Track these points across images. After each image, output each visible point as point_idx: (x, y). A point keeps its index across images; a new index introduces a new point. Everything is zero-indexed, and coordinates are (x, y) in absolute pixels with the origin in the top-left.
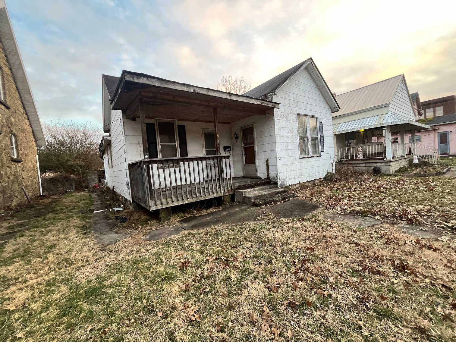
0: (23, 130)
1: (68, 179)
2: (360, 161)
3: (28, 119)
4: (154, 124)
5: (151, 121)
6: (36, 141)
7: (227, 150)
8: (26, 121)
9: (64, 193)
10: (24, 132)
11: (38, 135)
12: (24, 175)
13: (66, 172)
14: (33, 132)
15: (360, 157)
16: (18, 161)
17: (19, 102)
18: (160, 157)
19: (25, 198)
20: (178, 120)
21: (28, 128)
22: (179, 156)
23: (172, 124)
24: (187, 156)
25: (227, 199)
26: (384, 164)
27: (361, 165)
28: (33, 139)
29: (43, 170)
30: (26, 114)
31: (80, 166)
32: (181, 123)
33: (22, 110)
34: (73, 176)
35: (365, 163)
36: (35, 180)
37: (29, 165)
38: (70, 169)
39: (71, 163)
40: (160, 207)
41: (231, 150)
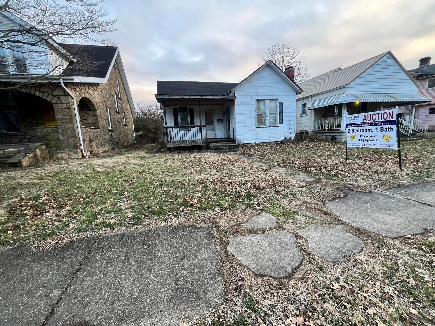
0: (127, 109)
1: (147, 136)
2: (326, 131)
3: (129, 103)
4: (177, 108)
5: (175, 107)
6: (132, 115)
7: (220, 121)
8: (128, 104)
9: (145, 144)
10: (127, 111)
11: (133, 110)
12: (128, 132)
13: (147, 132)
14: (131, 110)
15: (327, 128)
16: (126, 125)
17: (125, 95)
18: (179, 125)
19: (129, 143)
20: (189, 105)
21: (129, 108)
22: (190, 125)
23: (186, 108)
24: (194, 125)
25: (204, 147)
26: (339, 134)
27: (326, 134)
28: (131, 113)
29: (137, 130)
30: (128, 100)
31: (153, 129)
32: (191, 107)
33: (126, 99)
34: (149, 134)
35: (329, 133)
36: (132, 135)
37: (130, 127)
38: (148, 130)
39: (149, 127)
40: (171, 146)
41: (222, 121)
